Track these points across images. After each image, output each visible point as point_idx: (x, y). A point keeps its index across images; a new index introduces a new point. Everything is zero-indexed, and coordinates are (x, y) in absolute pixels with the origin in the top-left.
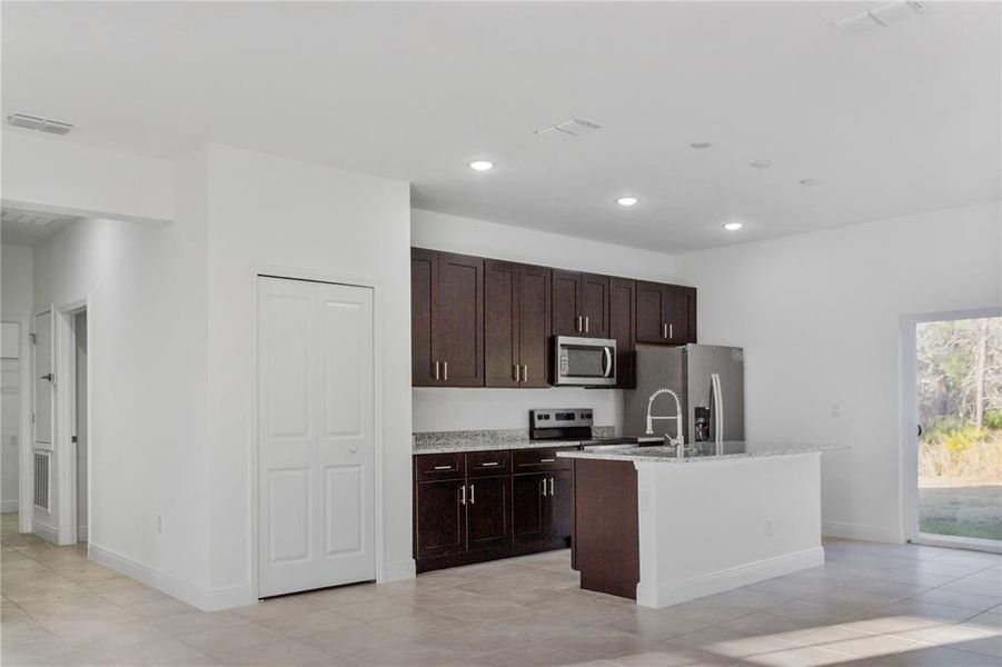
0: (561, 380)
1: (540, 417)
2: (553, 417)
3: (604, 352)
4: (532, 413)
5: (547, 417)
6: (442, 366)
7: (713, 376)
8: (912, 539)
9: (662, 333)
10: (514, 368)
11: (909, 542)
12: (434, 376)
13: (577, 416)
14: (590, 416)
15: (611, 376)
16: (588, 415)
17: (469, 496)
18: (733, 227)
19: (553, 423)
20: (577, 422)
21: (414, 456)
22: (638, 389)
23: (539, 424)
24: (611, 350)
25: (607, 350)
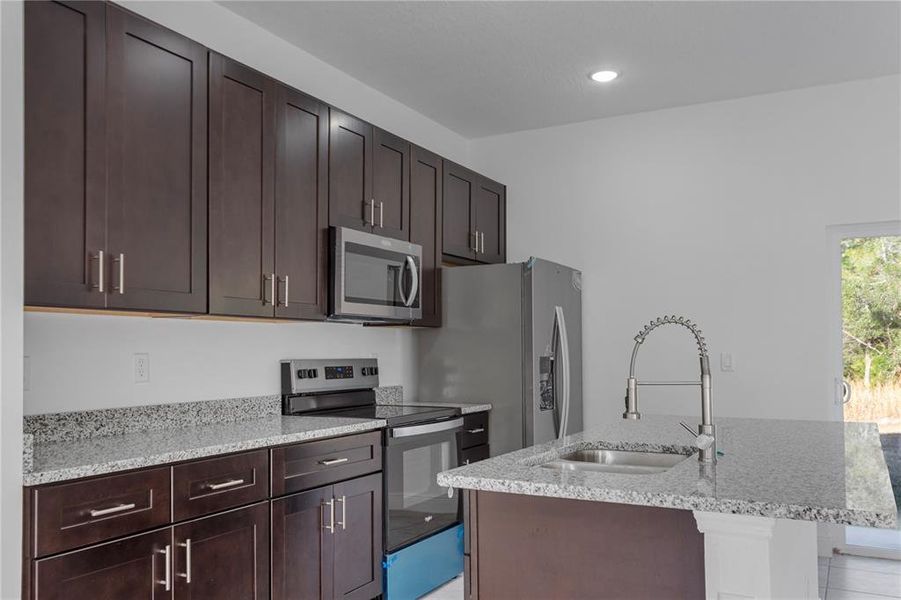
0: (344, 307)
1: (300, 375)
2: (321, 373)
3: (407, 262)
4: (285, 367)
5: (312, 374)
6: (111, 264)
7: (557, 308)
8: (839, 547)
9: (470, 243)
10: (263, 280)
11: (836, 551)
12: (91, 286)
13: (356, 372)
14: (374, 371)
15: (415, 305)
16: (372, 370)
17: (180, 566)
18: (604, 77)
19: (321, 384)
20: (356, 382)
21: (28, 491)
22: (443, 329)
23: (299, 386)
24: (416, 260)
25: (410, 260)
